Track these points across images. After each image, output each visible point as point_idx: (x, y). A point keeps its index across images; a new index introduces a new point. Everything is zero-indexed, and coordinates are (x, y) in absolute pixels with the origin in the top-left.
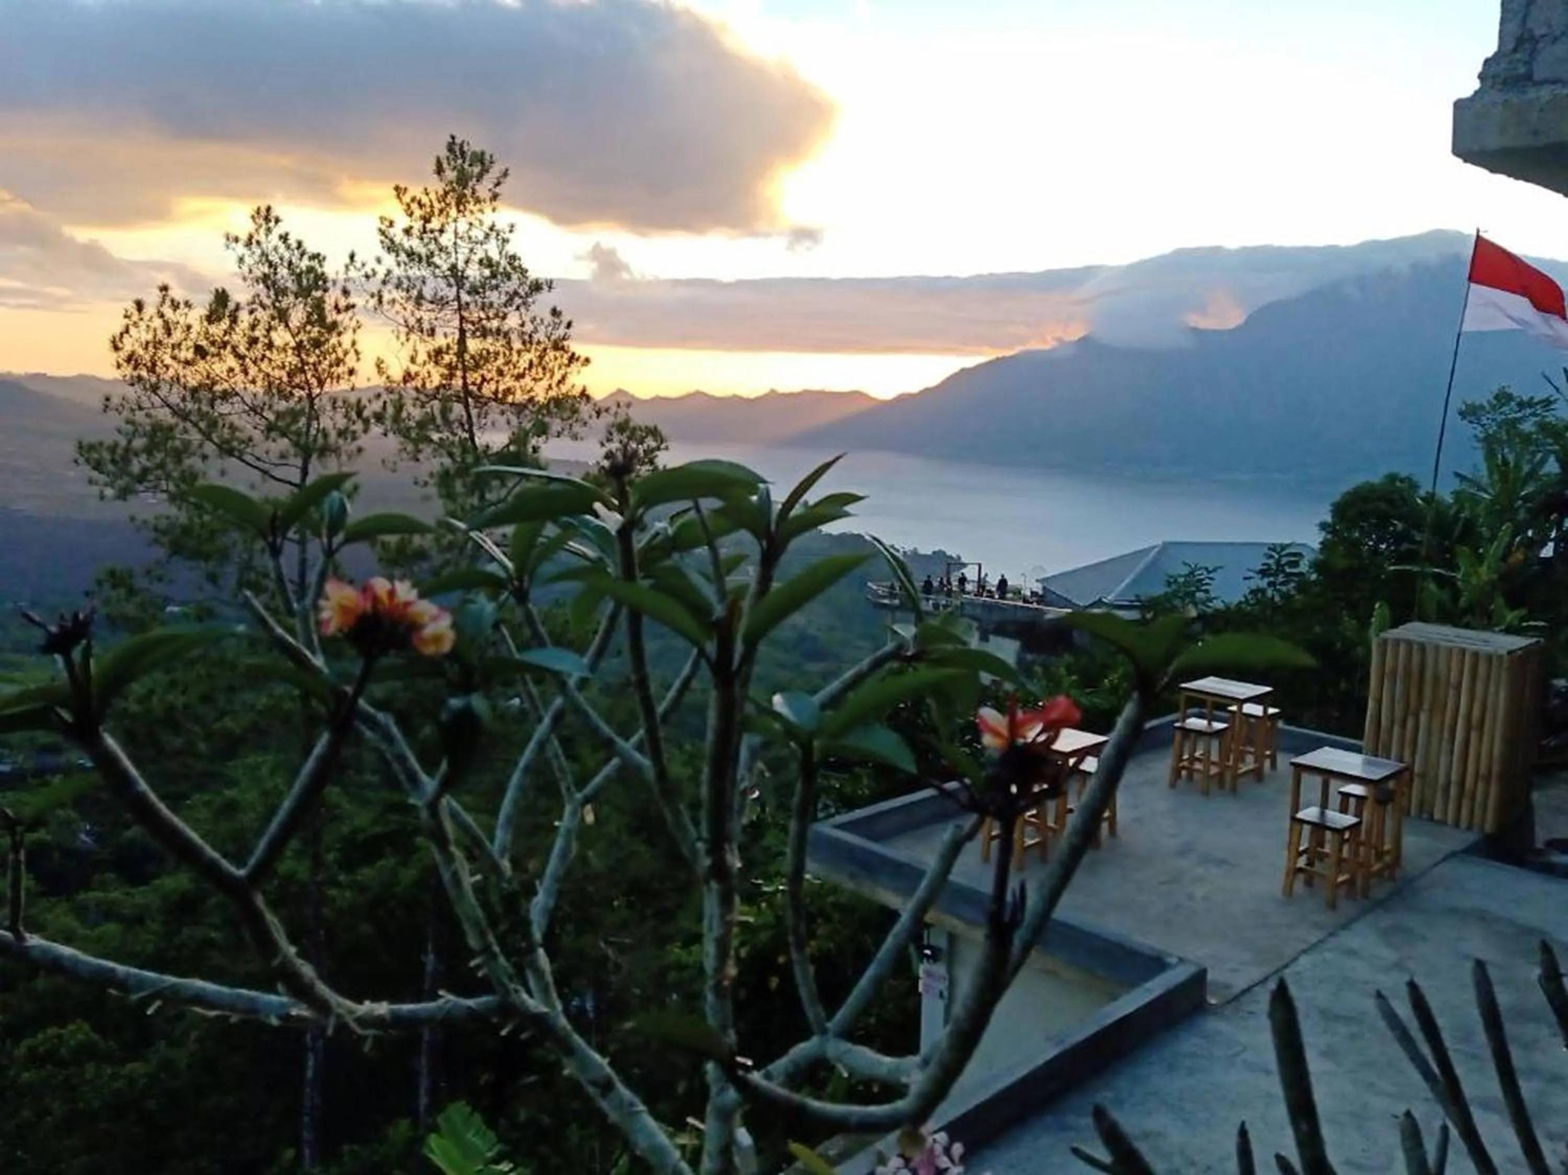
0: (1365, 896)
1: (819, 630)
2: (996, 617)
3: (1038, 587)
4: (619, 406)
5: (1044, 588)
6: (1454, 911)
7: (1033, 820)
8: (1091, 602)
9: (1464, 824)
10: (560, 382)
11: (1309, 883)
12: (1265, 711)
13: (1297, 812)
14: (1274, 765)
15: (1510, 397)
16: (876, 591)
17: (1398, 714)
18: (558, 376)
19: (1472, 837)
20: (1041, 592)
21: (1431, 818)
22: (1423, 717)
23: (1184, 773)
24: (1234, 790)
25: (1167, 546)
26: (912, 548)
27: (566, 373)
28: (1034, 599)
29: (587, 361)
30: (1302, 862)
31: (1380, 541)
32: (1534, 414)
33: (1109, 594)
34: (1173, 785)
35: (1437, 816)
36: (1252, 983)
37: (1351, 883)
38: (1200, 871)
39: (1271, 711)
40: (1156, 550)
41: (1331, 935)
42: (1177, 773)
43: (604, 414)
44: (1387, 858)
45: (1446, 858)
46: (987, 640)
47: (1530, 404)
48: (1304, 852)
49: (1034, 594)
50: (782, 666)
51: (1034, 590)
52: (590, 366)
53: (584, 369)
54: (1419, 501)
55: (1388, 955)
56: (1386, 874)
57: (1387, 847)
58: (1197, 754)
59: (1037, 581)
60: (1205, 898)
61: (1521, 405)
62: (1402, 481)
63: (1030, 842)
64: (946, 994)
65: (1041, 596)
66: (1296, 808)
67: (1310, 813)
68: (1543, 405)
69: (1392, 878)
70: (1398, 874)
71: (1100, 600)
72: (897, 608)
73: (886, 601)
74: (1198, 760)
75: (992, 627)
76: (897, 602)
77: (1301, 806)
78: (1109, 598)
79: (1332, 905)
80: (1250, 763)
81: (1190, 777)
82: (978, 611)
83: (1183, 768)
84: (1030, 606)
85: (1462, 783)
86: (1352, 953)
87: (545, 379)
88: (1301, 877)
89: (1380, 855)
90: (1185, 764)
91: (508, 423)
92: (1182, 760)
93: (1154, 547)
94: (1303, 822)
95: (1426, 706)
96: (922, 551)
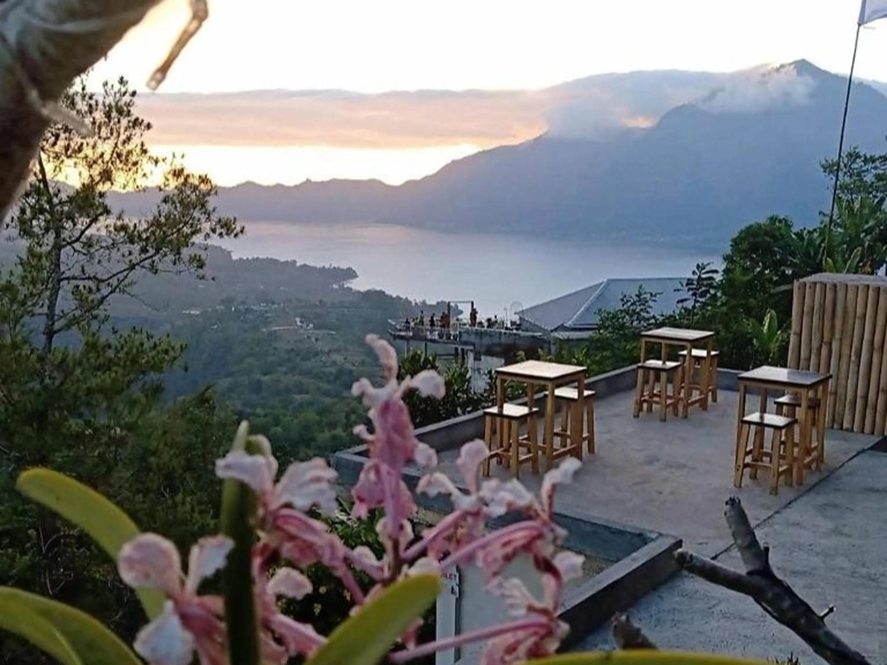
0: (800, 484)
1: (354, 365)
2: (486, 341)
3: (516, 318)
4: (174, 156)
5: (521, 319)
6: (872, 490)
7: (525, 442)
8: (556, 326)
9: (867, 429)
10: (124, 142)
11: (754, 477)
12: (709, 353)
13: (744, 416)
14: (715, 400)
15: (858, 156)
16: (395, 326)
17: (815, 344)
18: (123, 137)
19: (876, 439)
20: (518, 322)
21: (841, 428)
22: (835, 346)
23: (645, 405)
24: (686, 417)
25: (610, 282)
26: (421, 300)
27: (131, 135)
28: (514, 327)
29: (149, 126)
30: (748, 459)
31: (765, 268)
32: (876, 168)
33: (568, 321)
34: (637, 416)
35: (845, 426)
36: (718, 552)
37: (788, 471)
38: (665, 473)
39: (713, 353)
40: (603, 285)
41: (777, 512)
42: (640, 404)
43: (160, 163)
44: (815, 454)
45: (858, 454)
46: (480, 359)
47: (873, 160)
48: (750, 452)
49: (513, 323)
50: (326, 394)
51: (514, 320)
52: (151, 130)
53: (146, 132)
54: (793, 236)
55: (827, 525)
56: (814, 466)
57: (814, 444)
58: (655, 392)
59: (515, 313)
60: (672, 493)
61: (866, 161)
62: (780, 221)
63: (523, 457)
64: (457, 589)
65: (519, 325)
66: (743, 414)
67: (755, 417)
68: (880, 160)
69: (818, 468)
70: (823, 467)
71: (562, 325)
72: (412, 338)
73: (403, 333)
74: (655, 395)
75: (483, 349)
76: (411, 334)
77: (746, 413)
78: (570, 323)
79: (775, 491)
80: (696, 396)
81: (650, 410)
82: (472, 338)
83: (645, 401)
84: (511, 332)
85: (866, 398)
86: (797, 524)
87: (112, 138)
88: (747, 470)
89: (808, 452)
90: (646, 398)
91: (80, 174)
92: (644, 396)
93: (602, 283)
94: (750, 423)
95: (837, 336)
96: (428, 302)
